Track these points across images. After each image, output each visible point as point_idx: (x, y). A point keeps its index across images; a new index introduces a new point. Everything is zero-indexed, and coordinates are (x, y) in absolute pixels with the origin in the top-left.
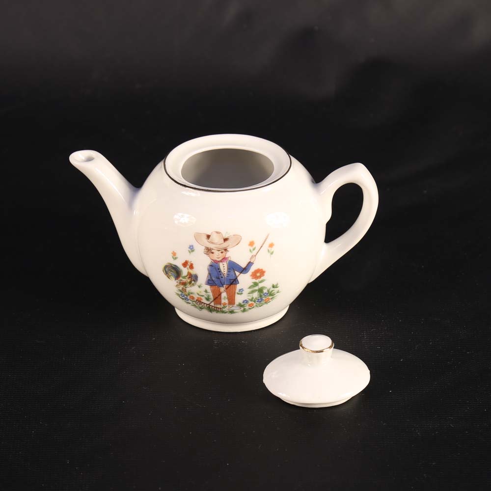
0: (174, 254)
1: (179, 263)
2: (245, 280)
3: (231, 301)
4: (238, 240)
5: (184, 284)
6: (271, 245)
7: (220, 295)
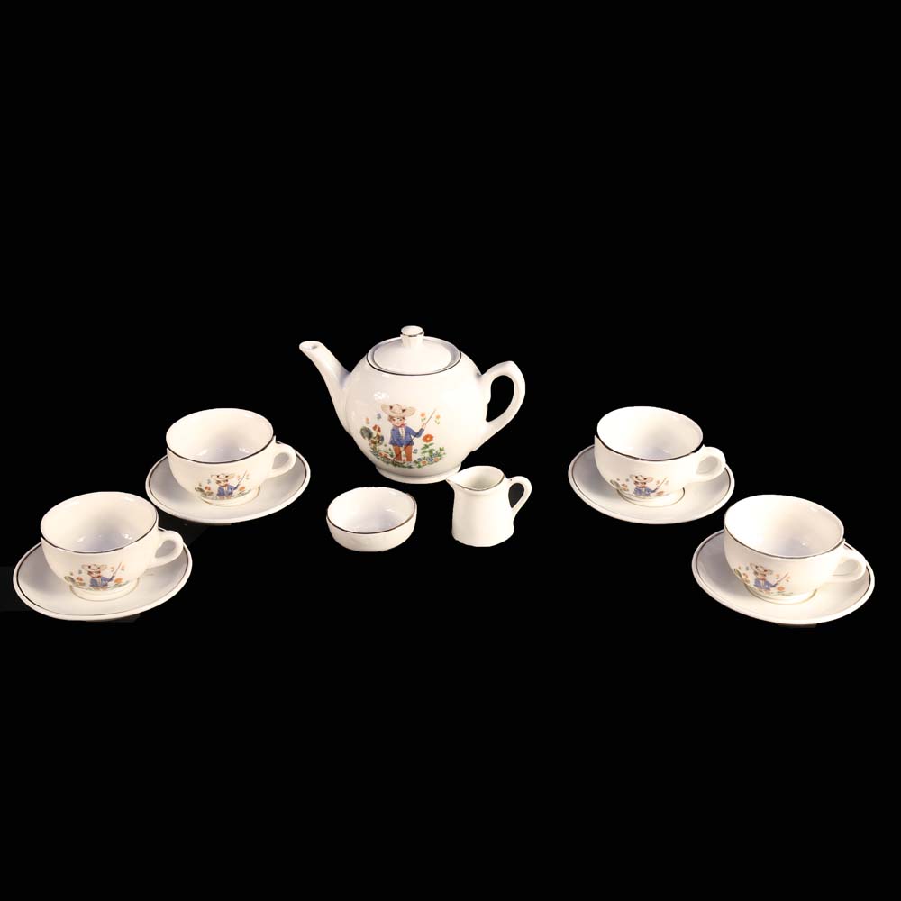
0: (367, 419)
1: (370, 427)
2: (418, 443)
3: (409, 459)
4: (413, 411)
5: (375, 443)
6: (438, 417)
7: (400, 453)
